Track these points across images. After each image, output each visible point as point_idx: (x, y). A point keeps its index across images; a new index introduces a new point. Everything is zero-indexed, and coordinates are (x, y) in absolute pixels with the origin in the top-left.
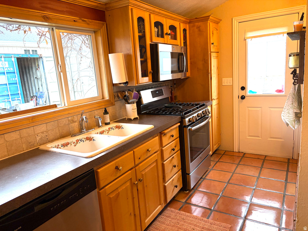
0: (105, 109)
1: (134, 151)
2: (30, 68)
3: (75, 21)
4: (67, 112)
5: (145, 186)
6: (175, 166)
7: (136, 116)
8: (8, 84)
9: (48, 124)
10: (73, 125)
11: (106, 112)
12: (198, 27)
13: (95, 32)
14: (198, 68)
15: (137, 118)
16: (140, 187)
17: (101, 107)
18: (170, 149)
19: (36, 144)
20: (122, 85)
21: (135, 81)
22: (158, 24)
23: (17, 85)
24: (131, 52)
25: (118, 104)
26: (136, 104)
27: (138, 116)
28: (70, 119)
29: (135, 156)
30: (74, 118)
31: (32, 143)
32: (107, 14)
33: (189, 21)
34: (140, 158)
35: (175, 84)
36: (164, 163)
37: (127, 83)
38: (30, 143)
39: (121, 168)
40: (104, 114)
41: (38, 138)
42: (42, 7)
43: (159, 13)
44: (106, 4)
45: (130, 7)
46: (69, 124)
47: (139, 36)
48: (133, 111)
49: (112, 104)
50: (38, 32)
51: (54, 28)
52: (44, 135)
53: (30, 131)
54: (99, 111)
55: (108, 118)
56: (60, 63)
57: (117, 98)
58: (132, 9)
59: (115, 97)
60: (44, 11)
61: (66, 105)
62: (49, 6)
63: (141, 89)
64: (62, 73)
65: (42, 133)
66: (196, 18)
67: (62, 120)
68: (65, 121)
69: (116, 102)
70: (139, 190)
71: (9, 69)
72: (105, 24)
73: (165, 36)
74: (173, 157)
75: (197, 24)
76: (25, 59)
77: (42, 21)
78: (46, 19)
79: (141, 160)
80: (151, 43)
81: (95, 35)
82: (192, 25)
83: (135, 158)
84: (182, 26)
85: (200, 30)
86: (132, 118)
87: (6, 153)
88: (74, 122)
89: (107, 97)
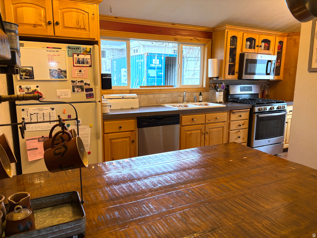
0: (201, 92)
1: (206, 115)
2: (174, 66)
3: (191, 40)
4: (178, 90)
5: (211, 138)
6: (239, 137)
7: (222, 100)
8: (156, 77)
9: (167, 94)
10: (180, 98)
11: (201, 94)
12: (295, 40)
13: (204, 45)
14: (290, 73)
15: (222, 102)
16: (207, 136)
17: (198, 91)
18: (237, 125)
19: (159, 103)
20: (215, 79)
21: (223, 77)
22: (250, 40)
23: (161, 79)
24: (223, 59)
25: (211, 91)
26: (223, 92)
27: (223, 101)
28: (178, 94)
29: (206, 118)
30: (181, 94)
31: (158, 102)
32: (213, 34)
33: (287, 35)
34: (209, 120)
35: (269, 85)
36: (230, 131)
37: (217, 78)
38: (157, 101)
39: (195, 120)
40: (199, 95)
41: (161, 100)
42: (174, 34)
43: (252, 31)
44: (213, 28)
45: (226, 31)
46: (177, 97)
47: (230, 48)
48: (219, 97)
49: (207, 91)
50: (173, 46)
51: (180, 44)
52: (164, 99)
53: (158, 95)
54: (197, 93)
55: (201, 98)
56: (180, 63)
57: (211, 88)
58: (227, 32)
59: (210, 86)
60: (175, 36)
61: (179, 87)
62: (179, 33)
63: (230, 84)
64: (179, 69)
65: (163, 98)
66: (293, 33)
67: (175, 94)
68: (176, 95)
69: (210, 90)
70: (206, 138)
71: (159, 65)
72: (211, 41)
73: (256, 48)
74: (239, 131)
75: (293, 37)
76: (172, 58)
77: (174, 41)
78: (176, 40)
79: (210, 122)
80: (241, 53)
81: (204, 47)
82: (290, 37)
83: (206, 119)
84: (278, 39)
85: (295, 42)
86: (218, 101)
87: (147, 103)
88: (180, 96)
89: (204, 86)
